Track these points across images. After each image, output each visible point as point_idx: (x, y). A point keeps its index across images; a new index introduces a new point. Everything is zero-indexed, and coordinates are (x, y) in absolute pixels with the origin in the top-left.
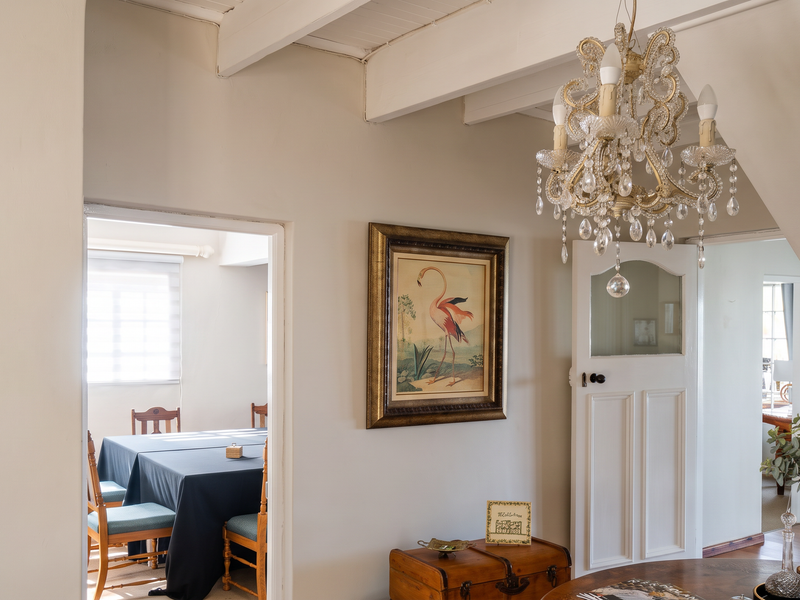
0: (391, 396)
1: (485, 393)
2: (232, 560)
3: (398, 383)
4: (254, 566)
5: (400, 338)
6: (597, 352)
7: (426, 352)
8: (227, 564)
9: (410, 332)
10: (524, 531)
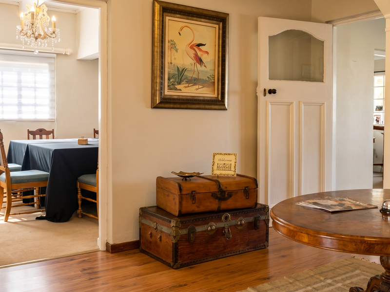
0: (164, 92)
1: (216, 95)
2: (82, 200)
3: (168, 86)
4: (95, 201)
5: (170, 62)
6: (271, 78)
7: (184, 70)
8: (80, 202)
9: (175, 59)
10: (233, 169)
